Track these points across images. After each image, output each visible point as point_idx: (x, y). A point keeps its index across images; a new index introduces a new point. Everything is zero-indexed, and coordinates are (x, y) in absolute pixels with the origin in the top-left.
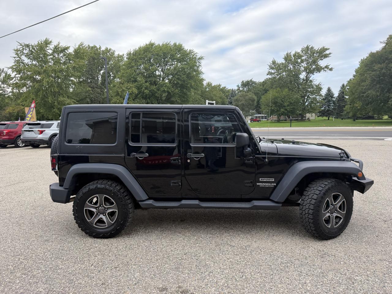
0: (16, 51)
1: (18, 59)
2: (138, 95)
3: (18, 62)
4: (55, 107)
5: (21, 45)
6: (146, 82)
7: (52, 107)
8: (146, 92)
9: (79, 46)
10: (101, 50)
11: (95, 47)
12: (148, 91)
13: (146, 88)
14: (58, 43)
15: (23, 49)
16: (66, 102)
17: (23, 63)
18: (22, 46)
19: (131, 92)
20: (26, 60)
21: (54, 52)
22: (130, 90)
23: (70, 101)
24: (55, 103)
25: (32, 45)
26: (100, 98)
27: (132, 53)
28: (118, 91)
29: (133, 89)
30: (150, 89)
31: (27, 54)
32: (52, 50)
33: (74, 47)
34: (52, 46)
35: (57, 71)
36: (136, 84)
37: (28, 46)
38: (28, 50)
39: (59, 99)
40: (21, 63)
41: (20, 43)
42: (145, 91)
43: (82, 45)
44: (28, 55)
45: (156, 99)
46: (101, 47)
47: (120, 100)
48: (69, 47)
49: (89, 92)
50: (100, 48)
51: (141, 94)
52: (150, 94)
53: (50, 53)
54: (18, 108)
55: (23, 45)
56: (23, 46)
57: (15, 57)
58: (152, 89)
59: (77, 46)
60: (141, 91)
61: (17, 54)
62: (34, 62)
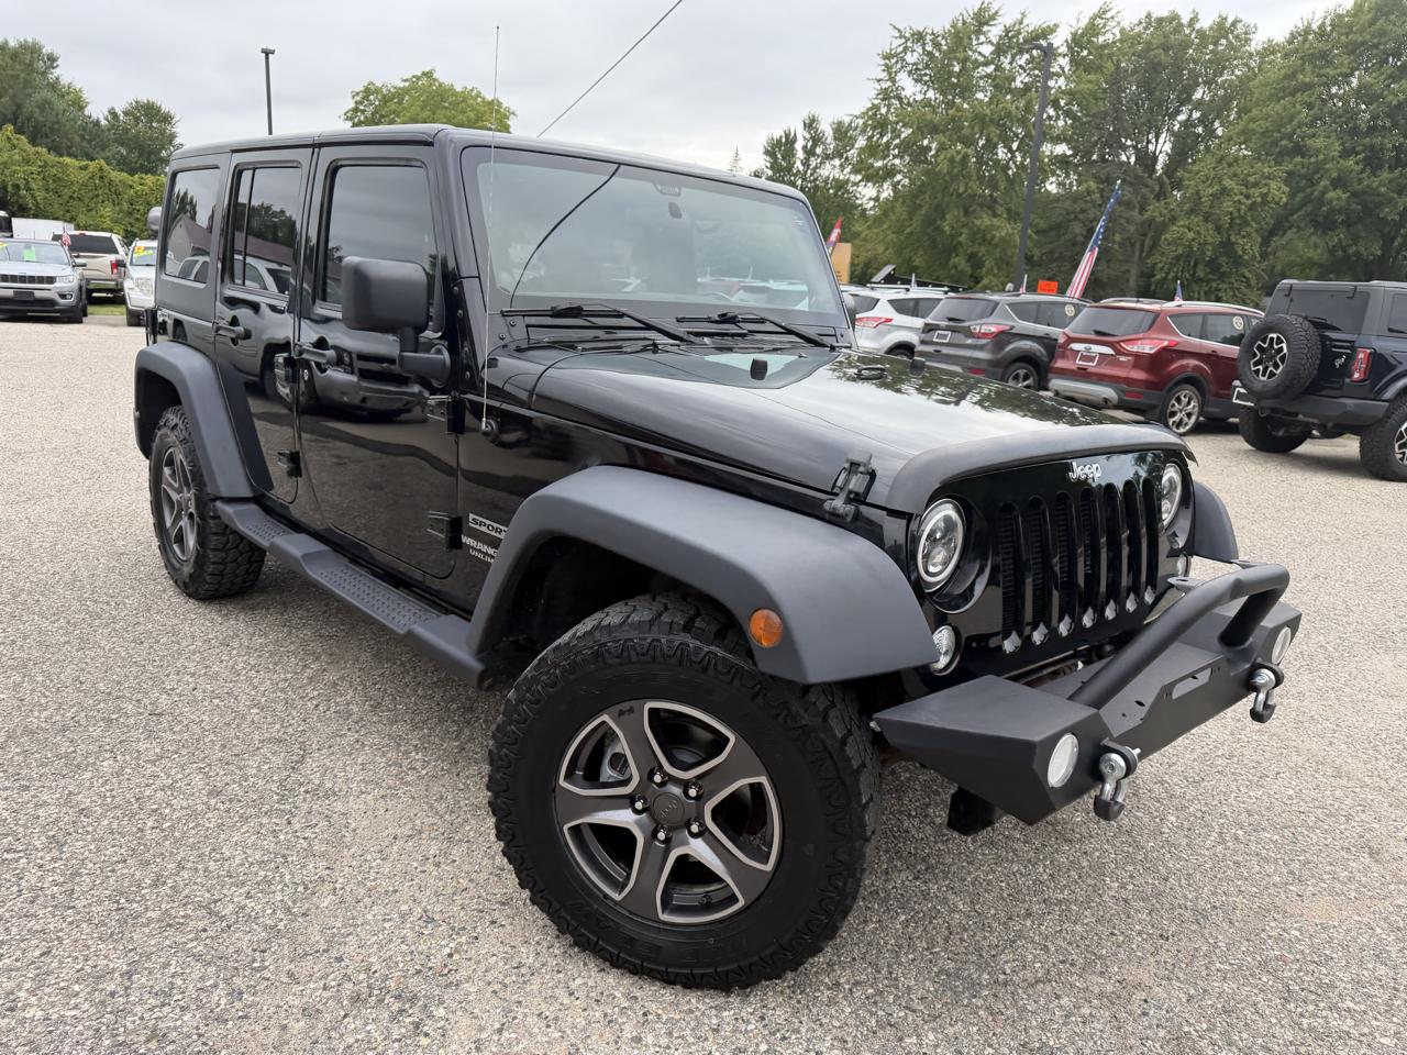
0: (885, 58)
1: (889, 84)
2: (1290, 210)
3: (885, 95)
4: (961, 251)
5: (901, 37)
6: (1345, 154)
7: (953, 249)
8: (1331, 201)
9: (1094, 18)
10: (1197, 26)
11: (1174, 17)
12: (1345, 196)
13: (1338, 183)
14: (1019, 17)
15: (905, 50)
16: (998, 235)
17: (899, 99)
18: (905, 37)
19: (1259, 199)
20: (910, 88)
21: (1000, 50)
22: (1256, 192)
23: (1010, 231)
24: (961, 234)
25: (933, 34)
26: (1122, 221)
27: (1315, 27)
28: (1202, 192)
29: (1273, 185)
30: (1357, 187)
31: (913, 64)
32: (992, 44)
33: (1074, 23)
34: (994, 32)
35: (987, 119)
36: (1296, 165)
37: (919, 37)
38: (921, 52)
39: (978, 222)
40: (894, 97)
41: (900, 31)
42: (1331, 195)
43: (1104, 13)
44: (917, 69)
45: (1381, 231)
46: (1199, 17)
47: (1199, 233)
48: (1056, 26)
49: (1088, 198)
50: (1192, 19)
51: (1309, 208)
52: (1354, 206)
53: (983, 56)
54: (869, 250)
55: (907, 35)
56: (907, 40)
57: (879, 81)
58: (1368, 186)
59: (1084, 22)
60: (1312, 194)
61: (888, 68)
62: (931, 94)
